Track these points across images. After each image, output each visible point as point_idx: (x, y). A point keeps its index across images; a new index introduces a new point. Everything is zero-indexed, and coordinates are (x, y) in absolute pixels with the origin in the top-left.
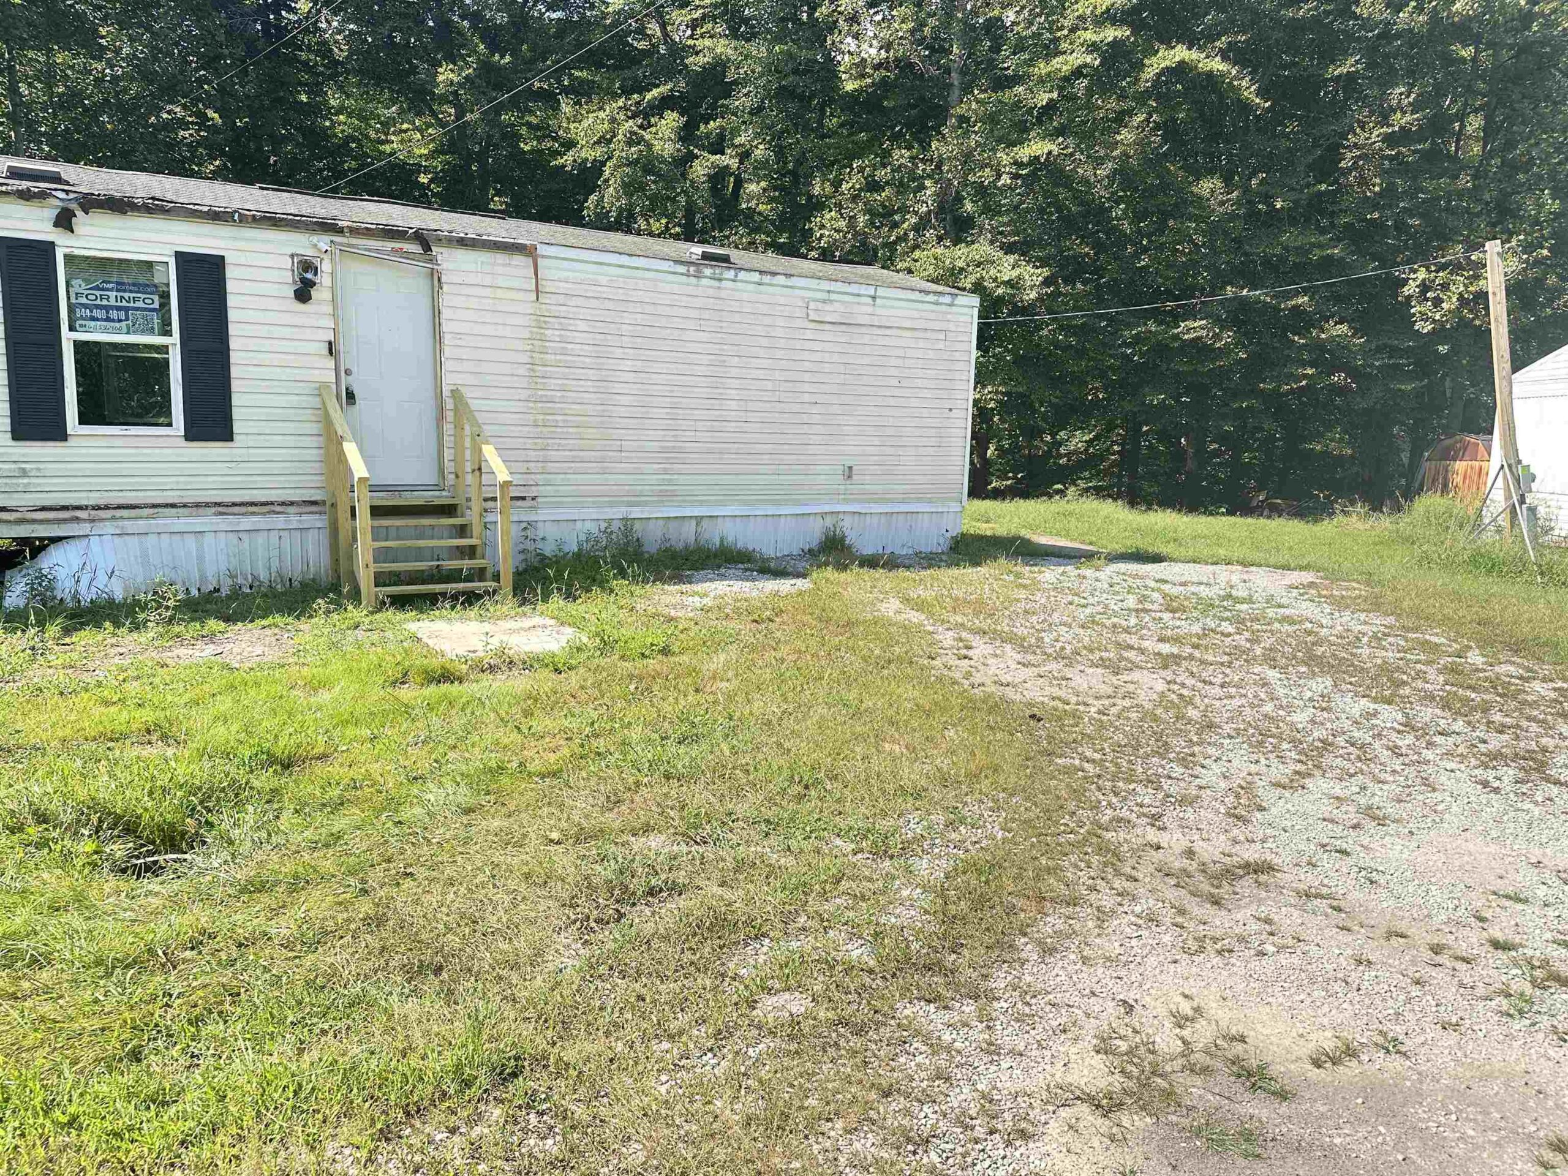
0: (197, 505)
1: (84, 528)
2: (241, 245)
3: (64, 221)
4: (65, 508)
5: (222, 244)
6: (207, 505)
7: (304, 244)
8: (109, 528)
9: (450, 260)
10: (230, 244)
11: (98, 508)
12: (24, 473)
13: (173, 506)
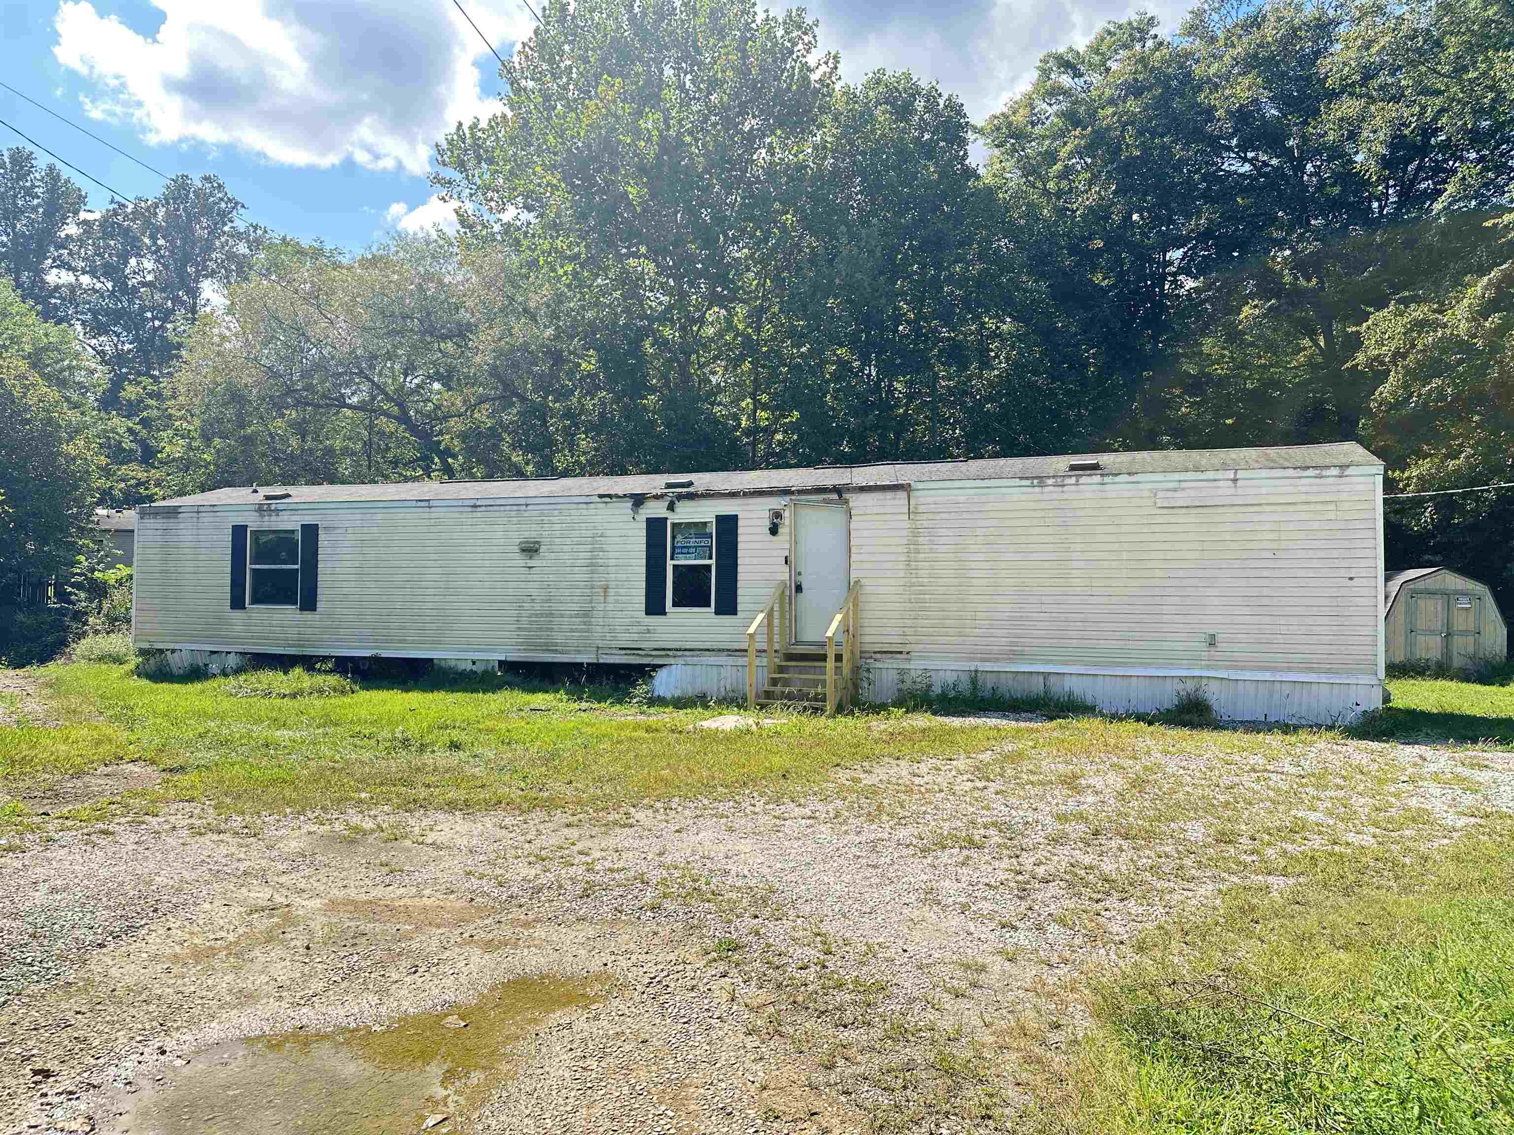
0: (719, 650)
1: (671, 661)
2: (747, 508)
3: (671, 507)
4: (664, 649)
5: (736, 508)
6: (723, 650)
7: (776, 503)
8: (681, 661)
9: (856, 501)
10: (740, 508)
11: (677, 650)
12: (649, 632)
13: (708, 650)
